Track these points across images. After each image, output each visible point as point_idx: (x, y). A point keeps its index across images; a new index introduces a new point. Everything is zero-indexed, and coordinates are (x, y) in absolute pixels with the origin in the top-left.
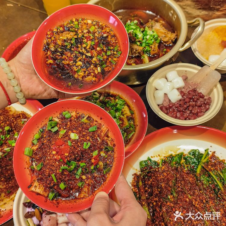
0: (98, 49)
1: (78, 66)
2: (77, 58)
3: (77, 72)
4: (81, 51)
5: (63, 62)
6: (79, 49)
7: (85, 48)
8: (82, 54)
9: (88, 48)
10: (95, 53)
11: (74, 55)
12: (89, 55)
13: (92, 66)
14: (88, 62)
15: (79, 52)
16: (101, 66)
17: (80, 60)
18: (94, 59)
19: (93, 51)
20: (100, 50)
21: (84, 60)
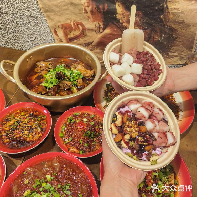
0: (32, 120)
1: (26, 134)
2: (23, 130)
3: (27, 137)
4: (23, 126)
5: (15, 137)
6: (22, 126)
7: (25, 123)
8: (25, 127)
9: (26, 122)
10: (32, 123)
11: (21, 129)
12: (29, 125)
13: (35, 130)
14: (31, 129)
15: (23, 127)
16: (39, 127)
17: (26, 130)
18: (34, 126)
19: (30, 123)
20: (34, 121)
21: (28, 129)
